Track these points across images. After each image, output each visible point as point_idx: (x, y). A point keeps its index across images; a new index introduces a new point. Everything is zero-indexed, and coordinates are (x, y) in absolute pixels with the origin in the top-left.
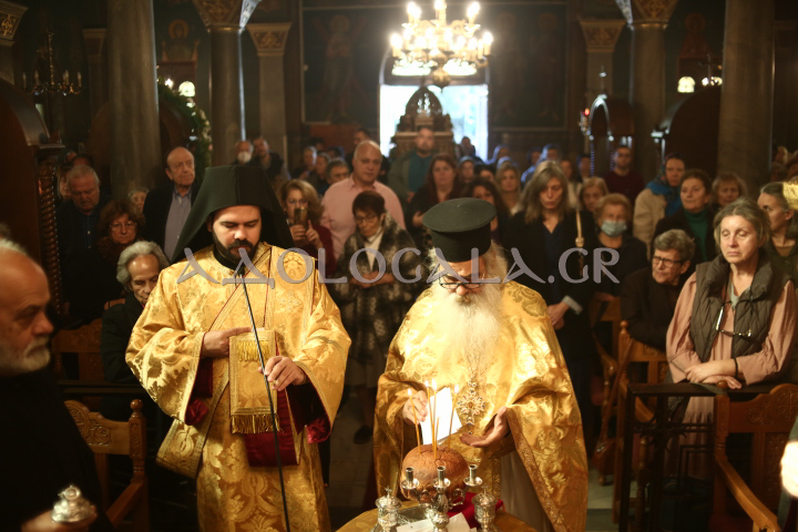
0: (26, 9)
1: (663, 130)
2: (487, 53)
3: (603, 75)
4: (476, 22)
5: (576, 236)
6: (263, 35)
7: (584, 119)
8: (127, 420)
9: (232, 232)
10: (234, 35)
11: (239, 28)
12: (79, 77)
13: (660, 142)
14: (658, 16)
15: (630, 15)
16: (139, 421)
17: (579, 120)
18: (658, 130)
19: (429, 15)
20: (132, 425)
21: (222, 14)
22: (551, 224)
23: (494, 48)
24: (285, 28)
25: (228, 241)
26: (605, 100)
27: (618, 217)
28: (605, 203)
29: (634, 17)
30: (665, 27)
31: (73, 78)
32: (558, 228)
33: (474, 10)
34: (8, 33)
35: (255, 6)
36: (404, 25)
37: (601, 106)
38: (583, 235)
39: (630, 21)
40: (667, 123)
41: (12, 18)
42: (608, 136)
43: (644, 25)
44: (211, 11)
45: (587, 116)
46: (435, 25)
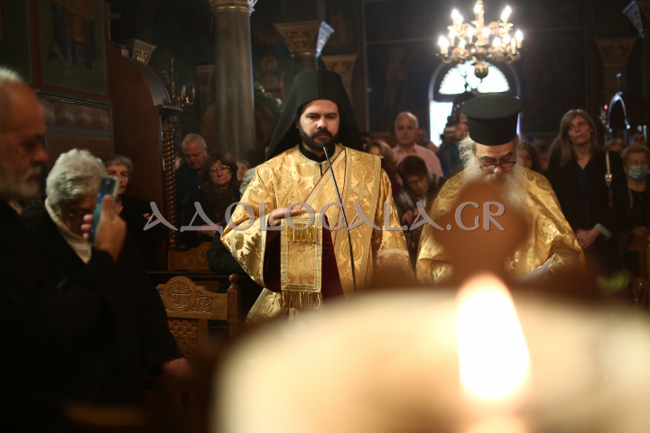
0: (155, 47)
2: (519, 46)
3: (619, 75)
4: (509, 22)
5: (605, 172)
6: (335, 65)
7: (603, 114)
8: (225, 292)
9: (316, 123)
10: (313, 58)
11: (316, 52)
15: (641, 25)
16: (235, 291)
17: (600, 114)
19: (470, 18)
20: (230, 294)
21: (303, 42)
22: (583, 162)
23: (524, 43)
24: (352, 58)
25: (313, 129)
26: (621, 96)
27: (642, 163)
28: (628, 152)
29: (644, 27)
31: (188, 93)
32: (588, 166)
33: (507, 12)
35: (328, 35)
36: (449, 28)
37: (618, 101)
38: (611, 172)
39: (641, 31)
41: (145, 54)
42: (626, 126)
44: (294, 40)
45: (607, 110)
46: (474, 26)
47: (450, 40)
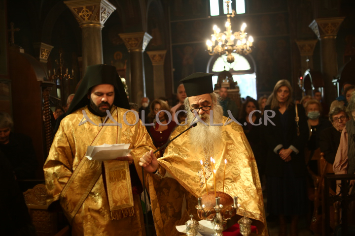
0: (52, 47)
1: (338, 78)
3: (308, 60)
4: (245, 32)
6: (154, 56)
7: (300, 82)
9: (101, 98)
10: (140, 52)
11: (142, 49)
12: (73, 71)
13: (336, 84)
14: (331, 33)
15: (319, 33)
17: (298, 82)
18: (335, 79)
19: (224, 30)
21: (135, 44)
22: (283, 111)
23: (254, 43)
24: (164, 52)
26: (309, 72)
28: (308, 104)
29: (321, 34)
30: (335, 37)
31: (70, 72)
33: (244, 26)
34: (45, 57)
35: (149, 40)
36: (212, 35)
37: (308, 75)
39: (319, 36)
40: (339, 76)
41: (47, 51)
42: (312, 88)
43: (325, 37)
44: (130, 43)
45: (302, 80)
46: (226, 34)
47: (212, 42)
